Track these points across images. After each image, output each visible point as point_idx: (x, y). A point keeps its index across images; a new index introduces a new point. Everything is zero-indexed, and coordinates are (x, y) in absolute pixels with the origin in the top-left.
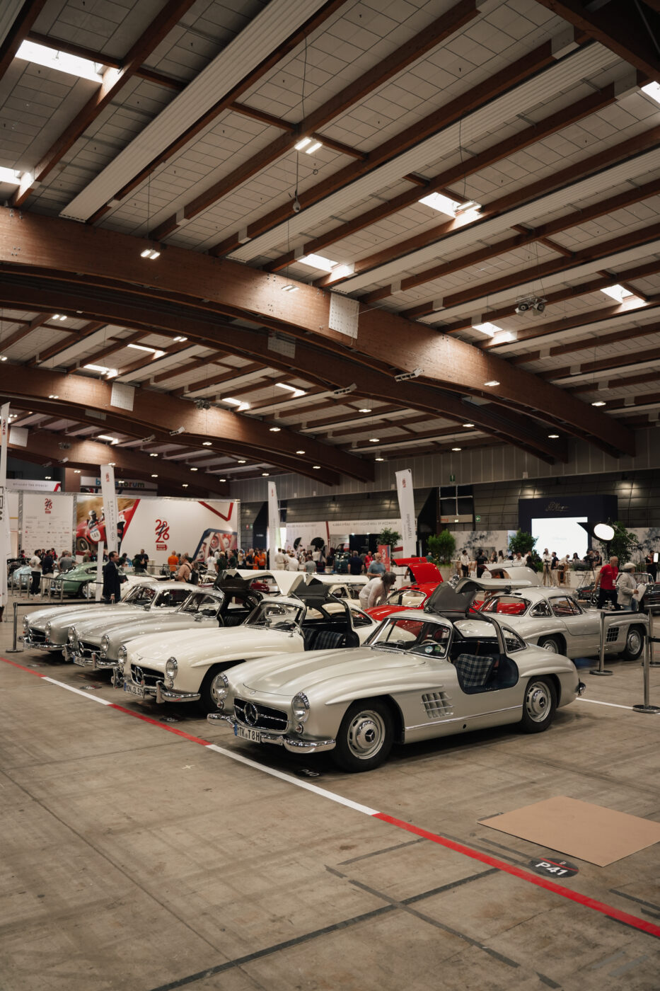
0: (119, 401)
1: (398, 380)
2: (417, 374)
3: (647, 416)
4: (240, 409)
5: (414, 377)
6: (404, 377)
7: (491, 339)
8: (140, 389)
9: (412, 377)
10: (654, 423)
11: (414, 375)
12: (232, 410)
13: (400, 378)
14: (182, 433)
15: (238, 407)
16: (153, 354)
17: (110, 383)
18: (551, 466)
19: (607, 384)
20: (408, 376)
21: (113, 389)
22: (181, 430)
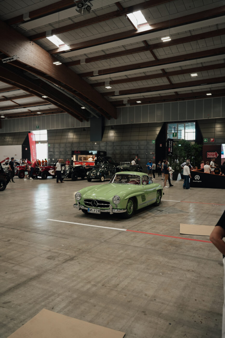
1: (4, 62)
2: (15, 58)
3: (123, 101)
5: (13, 60)
6: (7, 60)
7: (58, 48)
9: (11, 60)
10: (125, 105)
11: (13, 59)
13: (5, 61)
18: (80, 122)
19: (109, 83)
20: (10, 59)
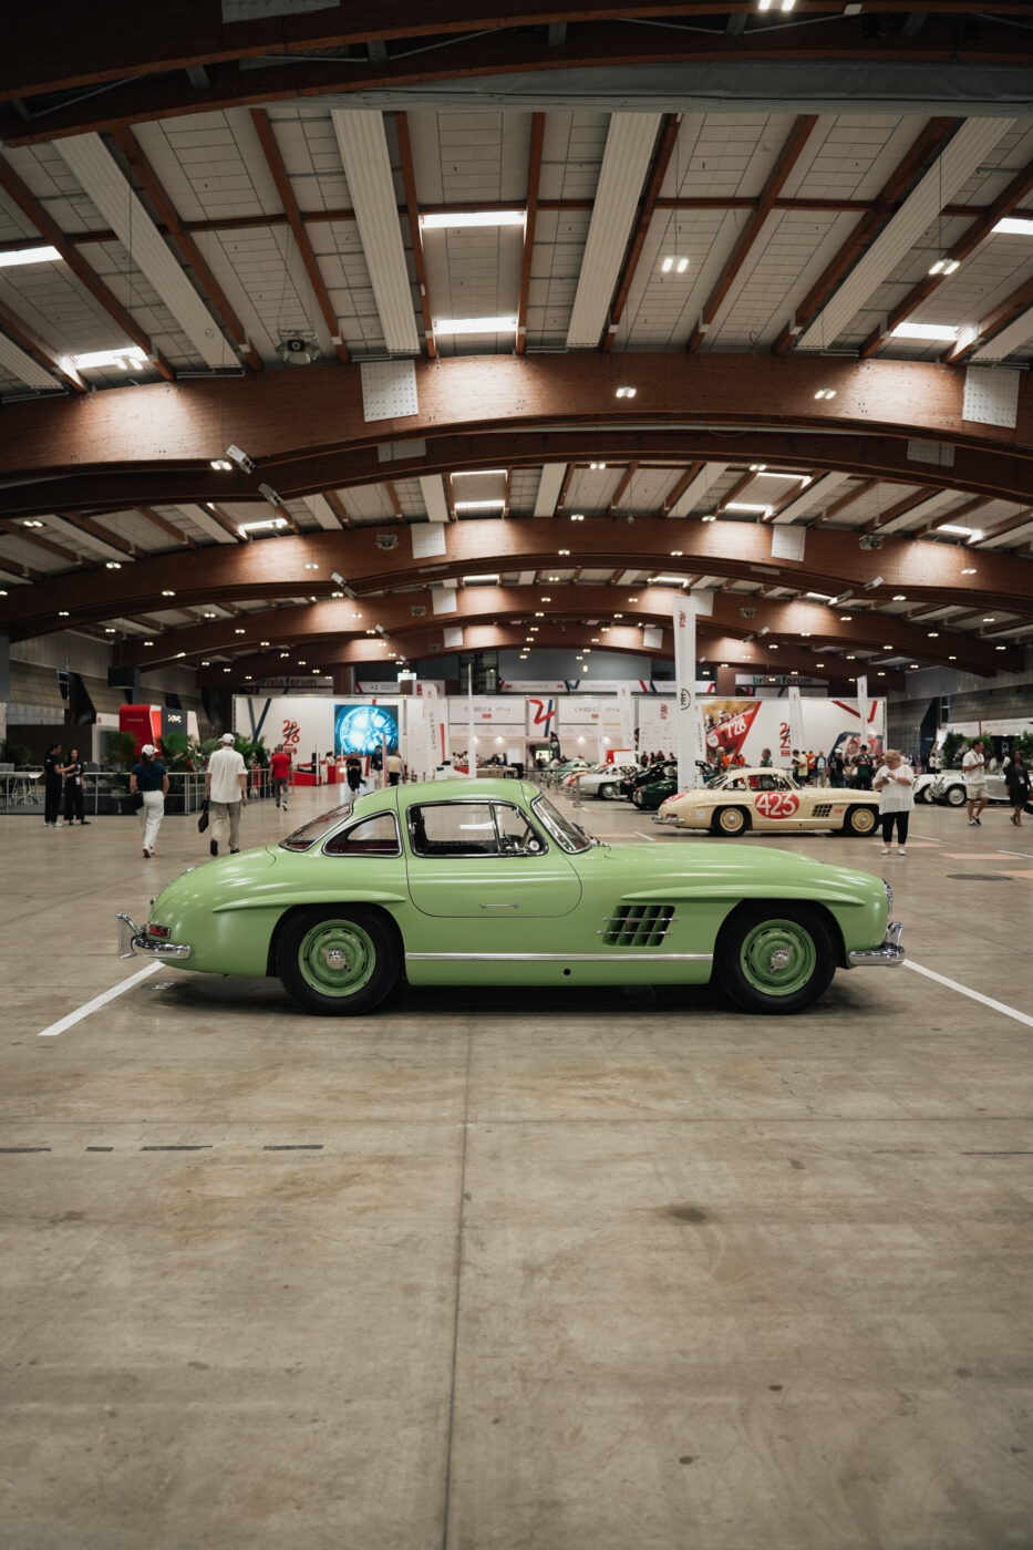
0: (785, 549)
4: (971, 541)
8: (811, 528)
12: (960, 542)
14: (880, 586)
15: (969, 537)
16: (801, 481)
17: (769, 524)
21: (775, 532)
22: (877, 582)
